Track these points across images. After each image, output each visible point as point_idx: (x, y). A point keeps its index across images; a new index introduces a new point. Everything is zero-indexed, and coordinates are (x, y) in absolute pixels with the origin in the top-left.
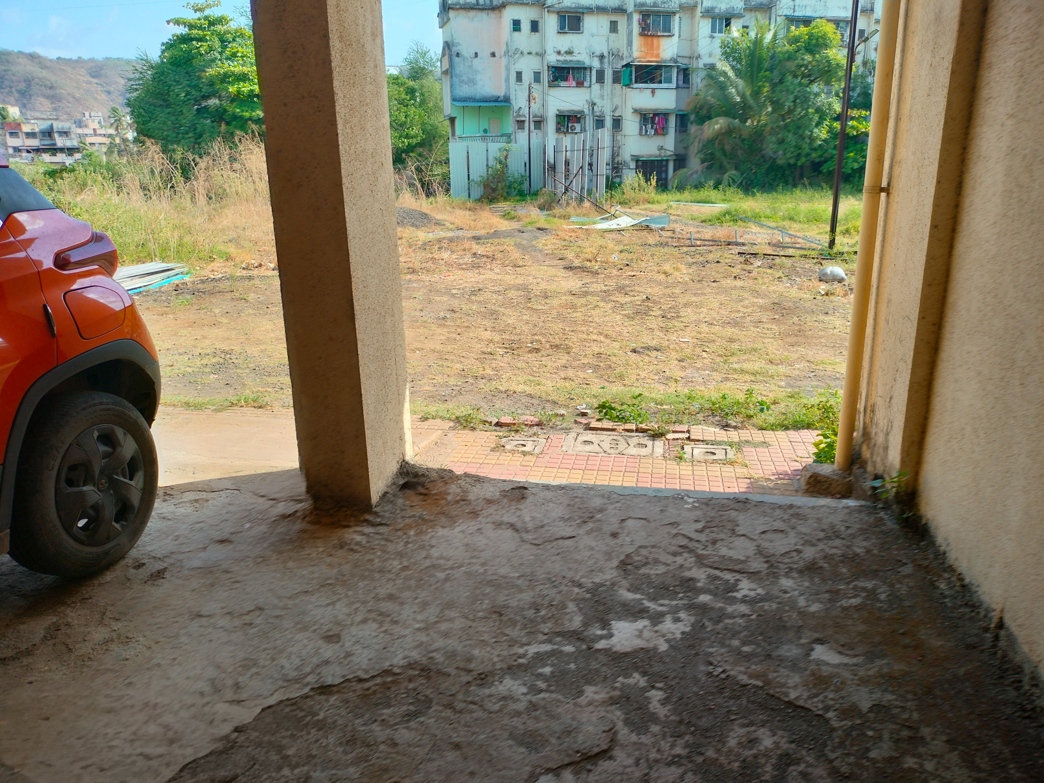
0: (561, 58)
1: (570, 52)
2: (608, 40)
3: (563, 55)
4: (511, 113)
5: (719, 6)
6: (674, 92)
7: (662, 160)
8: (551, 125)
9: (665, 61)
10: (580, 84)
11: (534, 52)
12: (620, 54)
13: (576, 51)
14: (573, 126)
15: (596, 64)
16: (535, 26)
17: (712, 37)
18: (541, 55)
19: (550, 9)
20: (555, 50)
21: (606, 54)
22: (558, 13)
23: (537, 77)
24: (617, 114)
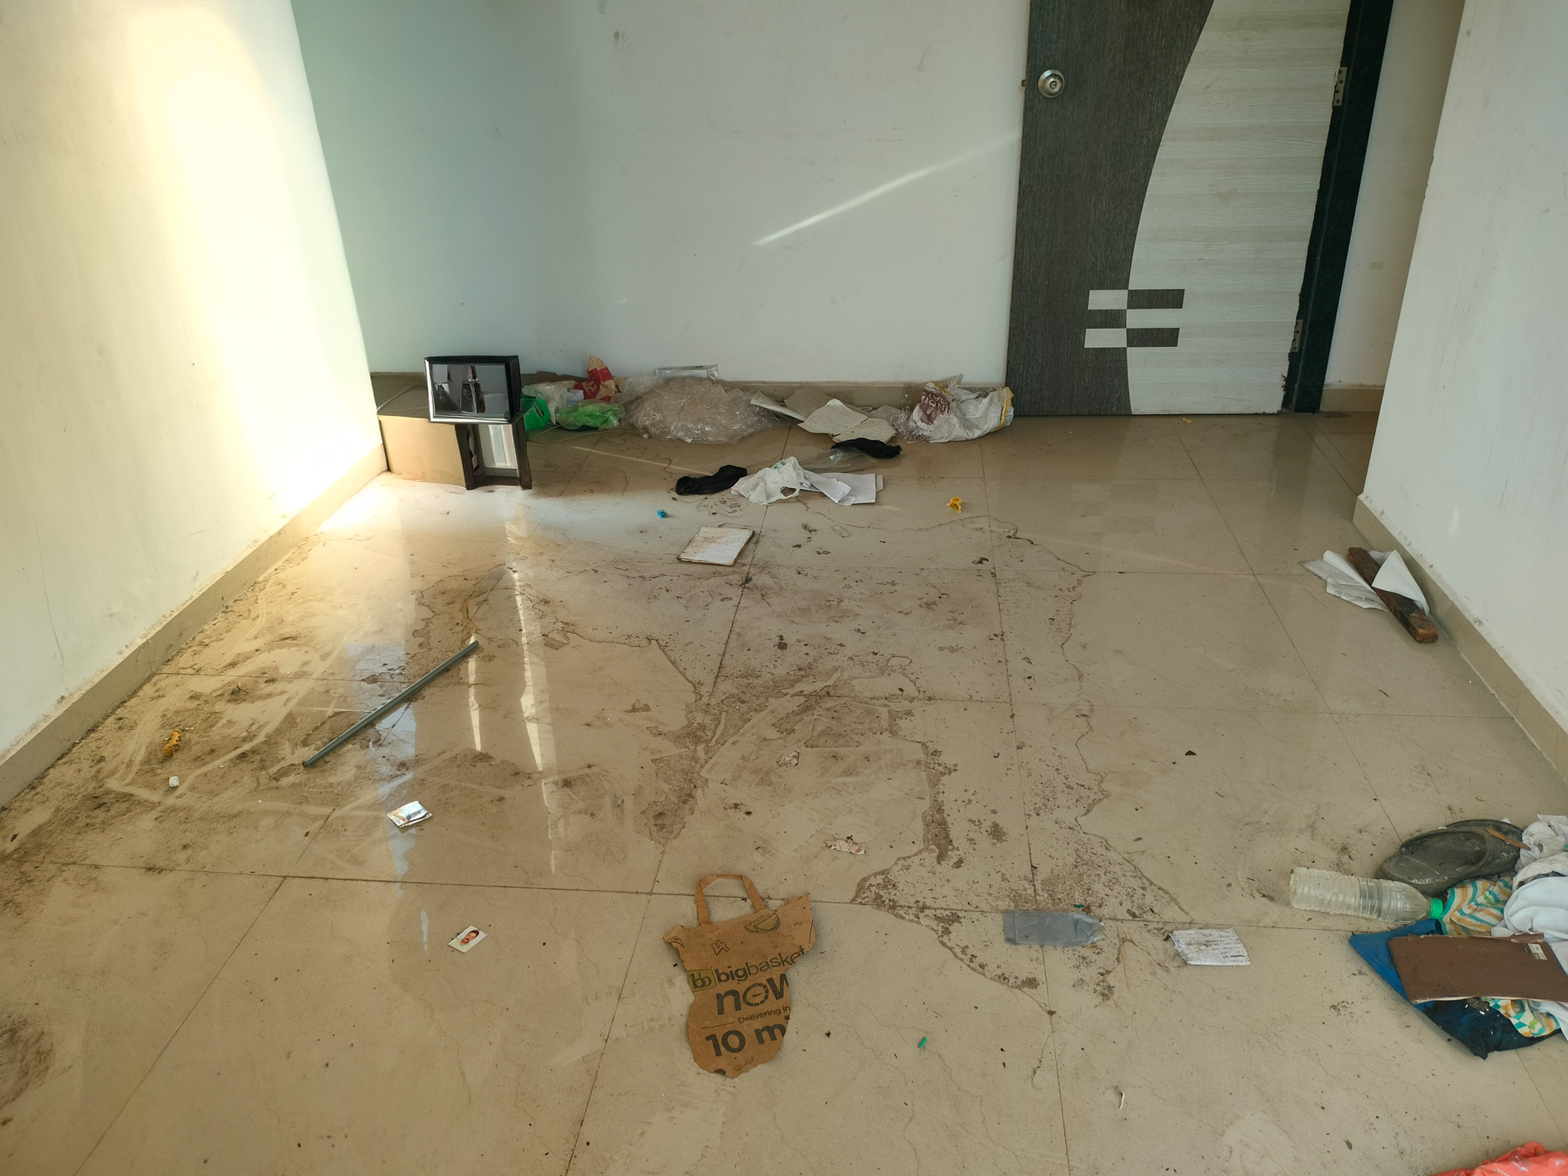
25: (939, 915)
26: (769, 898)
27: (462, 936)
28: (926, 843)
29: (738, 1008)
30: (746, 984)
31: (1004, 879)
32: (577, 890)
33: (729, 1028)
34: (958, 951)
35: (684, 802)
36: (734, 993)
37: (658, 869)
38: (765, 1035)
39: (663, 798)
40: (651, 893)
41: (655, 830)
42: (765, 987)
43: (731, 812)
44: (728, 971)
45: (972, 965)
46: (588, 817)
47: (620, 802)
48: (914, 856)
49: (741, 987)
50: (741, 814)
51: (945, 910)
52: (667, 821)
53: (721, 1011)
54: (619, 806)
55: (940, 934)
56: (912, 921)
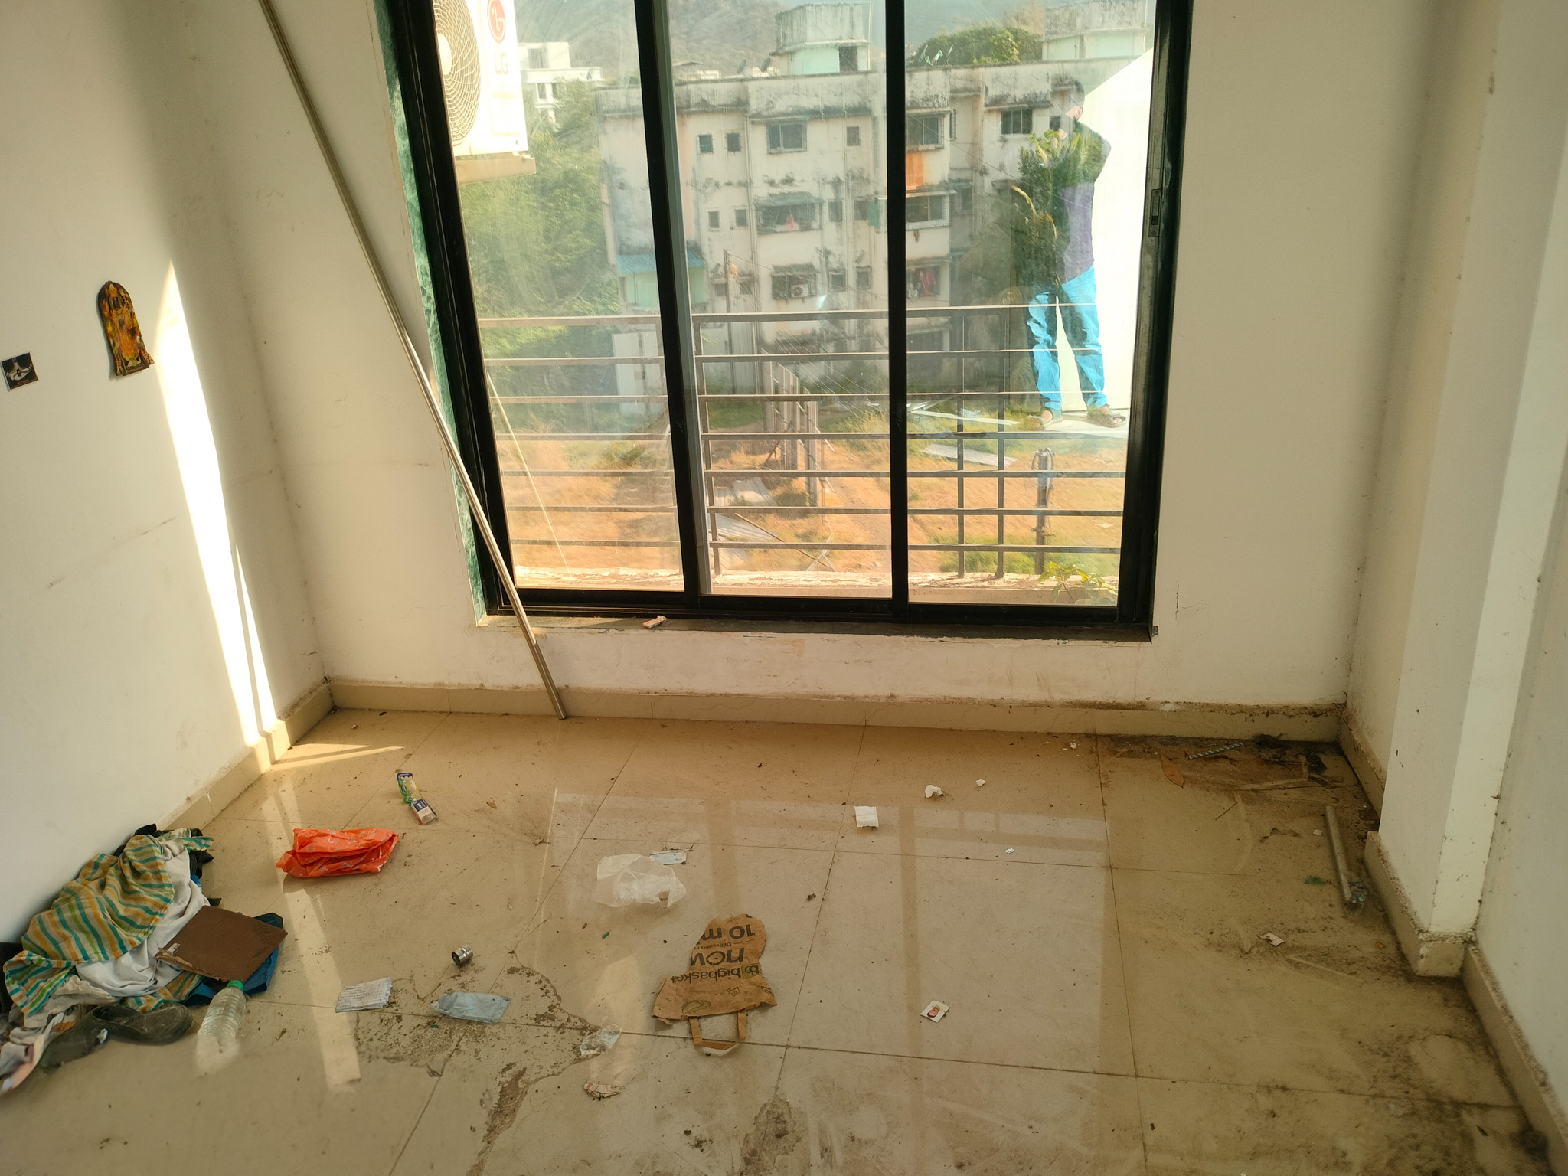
0: (776, 191)
1: (788, 181)
2: (845, 158)
3: (777, 186)
4: (705, 273)
5: (1012, 94)
6: (948, 230)
7: (932, 333)
8: (765, 288)
9: (931, 188)
10: (806, 228)
11: (734, 181)
12: (865, 176)
13: (797, 178)
14: (798, 288)
15: (828, 194)
16: (734, 143)
17: (1004, 141)
18: (746, 184)
19: (756, 119)
20: (766, 179)
21: (843, 178)
22: (767, 124)
23: (741, 219)
24: (863, 264)
25: (550, 1021)
26: (685, 1039)
27: (940, 1014)
28: (525, 1090)
29: (730, 952)
30: (720, 966)
31: (477, 1052)
32: (854, 1052)
33: (739, 940)
34: (551, 993)
35: (754, 1152)
36: (729, 960)
37: (781, 1070)
38: (715, 934)
39: (778, 1158)
40: (787, 1047)
41: (785, 1116)
42: (708, 962)
43: (706, 1136)
44: (731, 976)
45: (546, 983)
46: (858, 1136)
47: (825, 1155)
48: (544, 1077)
49: (725, 964)
50: (696, 1133)
51: (543, 1026)
52: (772, 1128)
53: (742, 950)
54: (826, 1151)
55: (557, 1006)
56: (574, 1017)
